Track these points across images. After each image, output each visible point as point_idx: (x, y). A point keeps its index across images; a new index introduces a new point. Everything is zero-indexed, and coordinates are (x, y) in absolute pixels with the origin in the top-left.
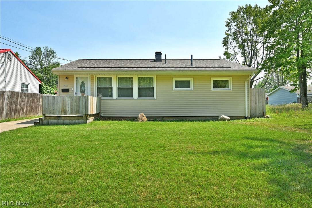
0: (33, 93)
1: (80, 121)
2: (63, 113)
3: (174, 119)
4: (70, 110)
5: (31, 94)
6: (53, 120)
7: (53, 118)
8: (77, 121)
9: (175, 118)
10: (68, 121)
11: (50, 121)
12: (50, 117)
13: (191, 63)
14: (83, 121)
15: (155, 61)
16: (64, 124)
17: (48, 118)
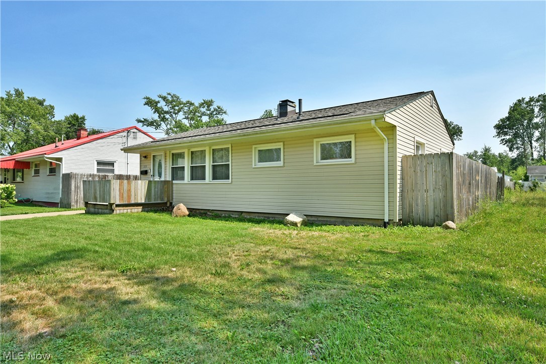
0: (120, 175)
3: (256, 216)
5: (117, 175)
8: (106, 211)
9: (258, 215)
10: (101, 210)
11: (90, 210)
16: (98, 213)
17: (89, 205)
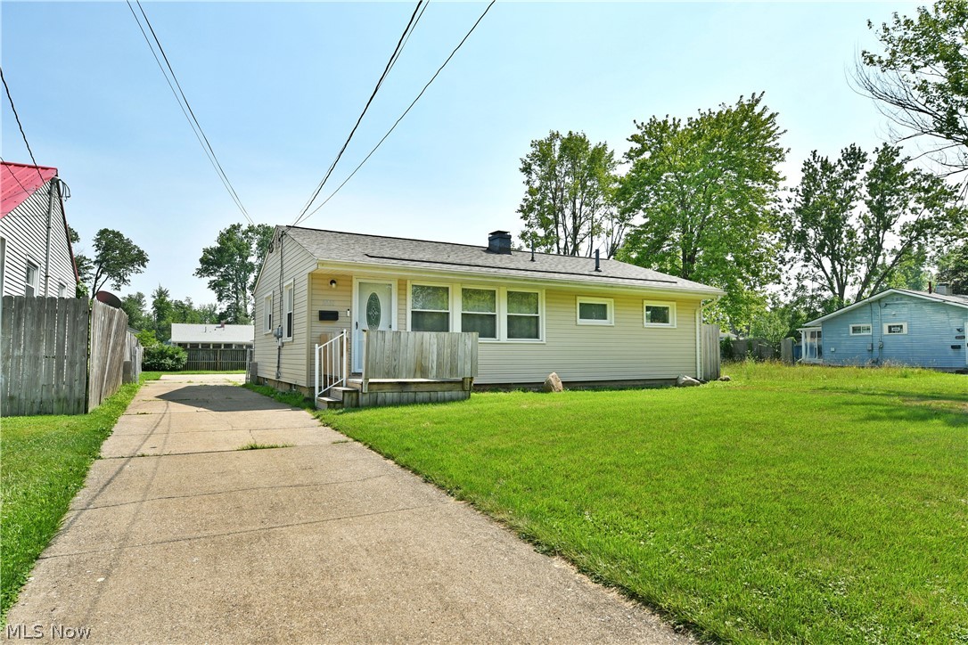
1: (454, 394)
2: (418, 374)
4: (435, 368)
6: (388, 394)
7: (388, 387)
8: (447, 394)
10: (426, 395)
11: (381, 396)
12: (381, 386)
13: (597, 267)
14: (461, 394)
15: (489, 250)
16: (414, 402)
17: (375, 387)
